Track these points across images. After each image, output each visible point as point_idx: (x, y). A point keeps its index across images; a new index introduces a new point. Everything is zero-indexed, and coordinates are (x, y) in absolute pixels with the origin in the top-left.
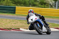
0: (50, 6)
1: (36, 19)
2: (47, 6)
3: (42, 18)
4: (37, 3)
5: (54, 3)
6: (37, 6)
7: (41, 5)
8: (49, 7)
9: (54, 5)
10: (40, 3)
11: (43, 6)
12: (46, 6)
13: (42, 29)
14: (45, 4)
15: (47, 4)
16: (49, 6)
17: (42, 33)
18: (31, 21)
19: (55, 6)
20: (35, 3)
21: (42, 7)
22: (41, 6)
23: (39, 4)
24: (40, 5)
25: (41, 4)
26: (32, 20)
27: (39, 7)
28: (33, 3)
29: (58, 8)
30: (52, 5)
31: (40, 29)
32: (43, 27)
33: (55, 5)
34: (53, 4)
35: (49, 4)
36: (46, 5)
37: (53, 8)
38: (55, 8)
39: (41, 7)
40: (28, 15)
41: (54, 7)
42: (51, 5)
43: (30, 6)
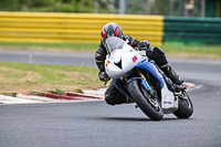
1: (135, 59)
2: (86, 4)
6: (50, 8)
7: (64, 1)
8: (95, 10)
11: (70, 7)
13: (159, 100)
16: (92, 6)
18: (117, 69)
21: (69, 12)
22: (65, 6)
26: (119, 65)
29: (126, 13)
31: (153, 97)
37: (110, 13)
38: (117, 13)
40: (102, 46)
41: (111, 7)
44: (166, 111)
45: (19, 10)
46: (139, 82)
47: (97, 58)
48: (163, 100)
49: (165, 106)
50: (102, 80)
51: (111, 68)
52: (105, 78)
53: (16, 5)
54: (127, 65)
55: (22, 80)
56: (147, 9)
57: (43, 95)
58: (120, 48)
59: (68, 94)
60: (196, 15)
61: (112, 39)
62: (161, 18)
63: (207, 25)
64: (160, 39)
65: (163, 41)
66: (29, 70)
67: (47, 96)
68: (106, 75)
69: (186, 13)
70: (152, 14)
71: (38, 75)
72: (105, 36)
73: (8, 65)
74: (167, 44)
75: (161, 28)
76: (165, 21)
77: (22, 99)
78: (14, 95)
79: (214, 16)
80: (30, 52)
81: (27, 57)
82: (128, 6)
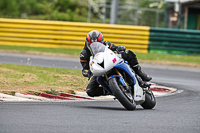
0: (89, 14)
1: (114, 61)
2: (80, 14)
4: (48, 6)
5: (105, 5)
6: (47, 16)
7: (60, 11)
8: (88, 20)
9: (104, 10)
10: (57, 5)
11: (66, 16)
12: (76, 16)
13: (133, 93)
14: (73, 7)
15: (81, 7)
16: (87, 16)
18: (100, 69)
19: (108, 16)
20: (40, 5)
21: (64, 20)
22: (61, 15)
23: (54, 9)
24: (55, 13)
25: (59, 8)
26: (102, 65)
27: (52, 19)
28: (32, 5)
29: (116, 23)
30: (96, 10)
32: (137, 87)
33: (109, 10)
34: (101, 8)
35: (87, 9)
36: (77, 10)
37: (101, 23)
38: (108, 23)
39: (59, 20)
41: (103, 17)
42: (92, 10)
43: (24, 15)
45: (19, 17)
47: (81, 58)
53: (17, 13)
55: (20, 80)
56: (136, 20)
57: (39, 94)
59: (62, 94)
60: (179, 27)
62: (148, 28)
63: (188, 36)
64: (146, 47)
65: (149, 49)
66: (27, 71)
67: (43, 95)
69: (170, 24)
70: (139, 25)
71: (35, 76)
73: (8, 67)
74: (152, 51)
75: (147, 38)
76: (151, 31)
77: (20, 98)
78: (13, 94)
79: (195, 29)
80: (28, 55)
81: (25, 60)
82: (119, 17)
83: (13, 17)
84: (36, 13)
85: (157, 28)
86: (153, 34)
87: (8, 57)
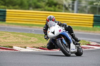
0: (64, 8)
1: (60, 31)
2: (59, 8)
3: (69, 30)
4: (42, 4)
5: (71, 4)
6: (43, 9)
7: (49, 6)
9: (71, 6)
10: (48, 3)
11: (52, 9)
12: (57, 9)
14: (55, 5)
15: (59, 5)
16: (62, 9)
17: (70, 53)
18: (52, 35)
19: (73, 9)
20: (39, 4)
21: (51, 11)
22: (49, 8)
23: (46, 5)
24: (47, 7)
25: (48, 5)
27: (45, 10)
28: (35, 3)
30: (67, 6)
31: (67, 47)
34: (69, 5)
35: (62, 5)
36: (58, 6)
37: (70, 12)
38: (73, 12)
39: (49, 11)
40: (46, 25)
41: (70, 10)
42: (65, 6)
43: (31, 8)
44: (72, 53)
45: (28, 9)
46: (62, 40)
47: (44, 30)
48: (71, 48)
49: (72, 51)
50: (46, 39)
51: (50, 34)
52: (47, 38)
53: (27, 7)
54: (57, 33)
55: (29, 41)
56: (87, 11)
57: (38, 48)
58: (54, 26)
61: (51, 22)
62: (93, 15)
64: (92, 24)
65: (93, 26)
66: (32, 36)
67: (40, 48)
68: (48, 37)
70: (88, 13)
71: (36, 39)
72: (48, 21)
73: (23, 34)
74: (95, 27)
75: (92, 20)
77: (28, 50)
78: (25, 48)
80: (33, 29)
81: (31, 31)
82: (78, 9)
83: (25, 9)
84: (37, 7)
85: (97, 15)
86: (95, 18)
87: (23, 29)
